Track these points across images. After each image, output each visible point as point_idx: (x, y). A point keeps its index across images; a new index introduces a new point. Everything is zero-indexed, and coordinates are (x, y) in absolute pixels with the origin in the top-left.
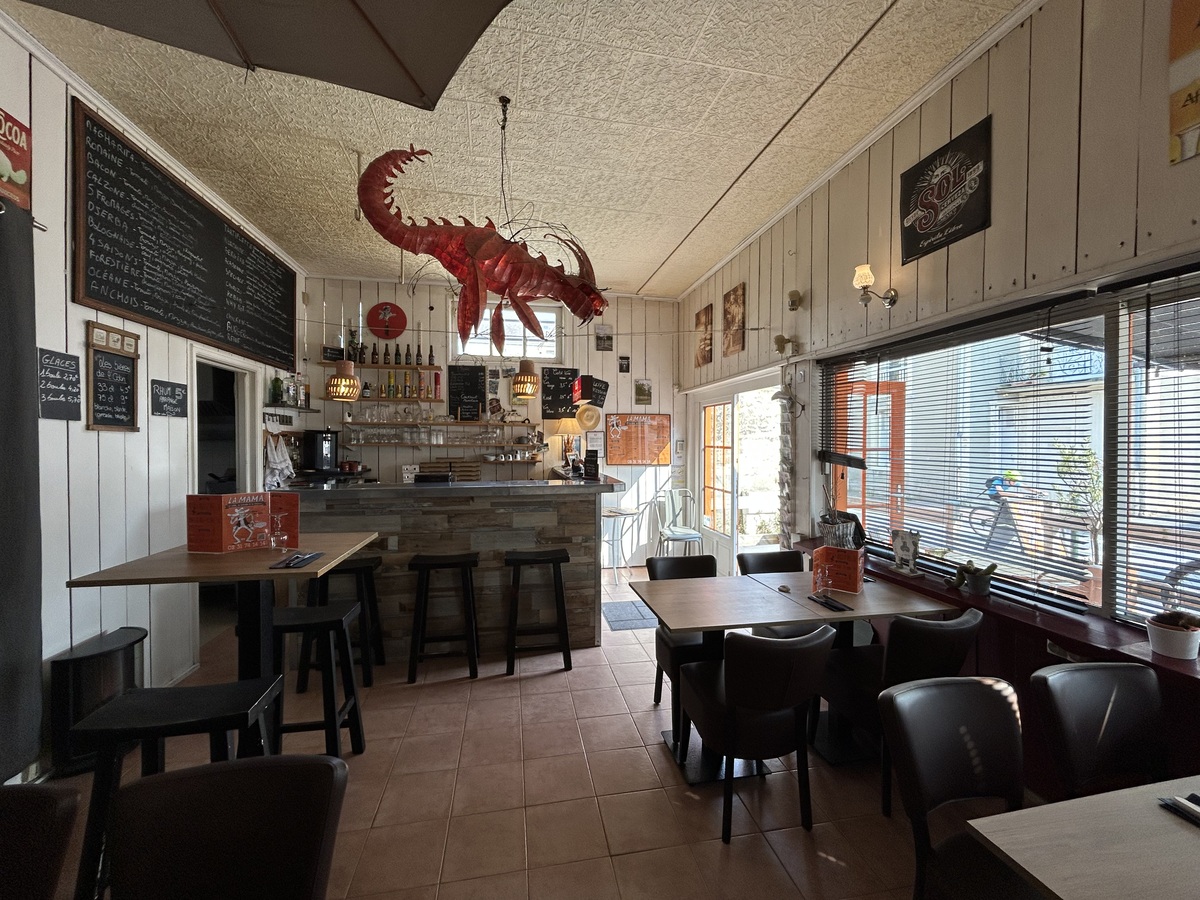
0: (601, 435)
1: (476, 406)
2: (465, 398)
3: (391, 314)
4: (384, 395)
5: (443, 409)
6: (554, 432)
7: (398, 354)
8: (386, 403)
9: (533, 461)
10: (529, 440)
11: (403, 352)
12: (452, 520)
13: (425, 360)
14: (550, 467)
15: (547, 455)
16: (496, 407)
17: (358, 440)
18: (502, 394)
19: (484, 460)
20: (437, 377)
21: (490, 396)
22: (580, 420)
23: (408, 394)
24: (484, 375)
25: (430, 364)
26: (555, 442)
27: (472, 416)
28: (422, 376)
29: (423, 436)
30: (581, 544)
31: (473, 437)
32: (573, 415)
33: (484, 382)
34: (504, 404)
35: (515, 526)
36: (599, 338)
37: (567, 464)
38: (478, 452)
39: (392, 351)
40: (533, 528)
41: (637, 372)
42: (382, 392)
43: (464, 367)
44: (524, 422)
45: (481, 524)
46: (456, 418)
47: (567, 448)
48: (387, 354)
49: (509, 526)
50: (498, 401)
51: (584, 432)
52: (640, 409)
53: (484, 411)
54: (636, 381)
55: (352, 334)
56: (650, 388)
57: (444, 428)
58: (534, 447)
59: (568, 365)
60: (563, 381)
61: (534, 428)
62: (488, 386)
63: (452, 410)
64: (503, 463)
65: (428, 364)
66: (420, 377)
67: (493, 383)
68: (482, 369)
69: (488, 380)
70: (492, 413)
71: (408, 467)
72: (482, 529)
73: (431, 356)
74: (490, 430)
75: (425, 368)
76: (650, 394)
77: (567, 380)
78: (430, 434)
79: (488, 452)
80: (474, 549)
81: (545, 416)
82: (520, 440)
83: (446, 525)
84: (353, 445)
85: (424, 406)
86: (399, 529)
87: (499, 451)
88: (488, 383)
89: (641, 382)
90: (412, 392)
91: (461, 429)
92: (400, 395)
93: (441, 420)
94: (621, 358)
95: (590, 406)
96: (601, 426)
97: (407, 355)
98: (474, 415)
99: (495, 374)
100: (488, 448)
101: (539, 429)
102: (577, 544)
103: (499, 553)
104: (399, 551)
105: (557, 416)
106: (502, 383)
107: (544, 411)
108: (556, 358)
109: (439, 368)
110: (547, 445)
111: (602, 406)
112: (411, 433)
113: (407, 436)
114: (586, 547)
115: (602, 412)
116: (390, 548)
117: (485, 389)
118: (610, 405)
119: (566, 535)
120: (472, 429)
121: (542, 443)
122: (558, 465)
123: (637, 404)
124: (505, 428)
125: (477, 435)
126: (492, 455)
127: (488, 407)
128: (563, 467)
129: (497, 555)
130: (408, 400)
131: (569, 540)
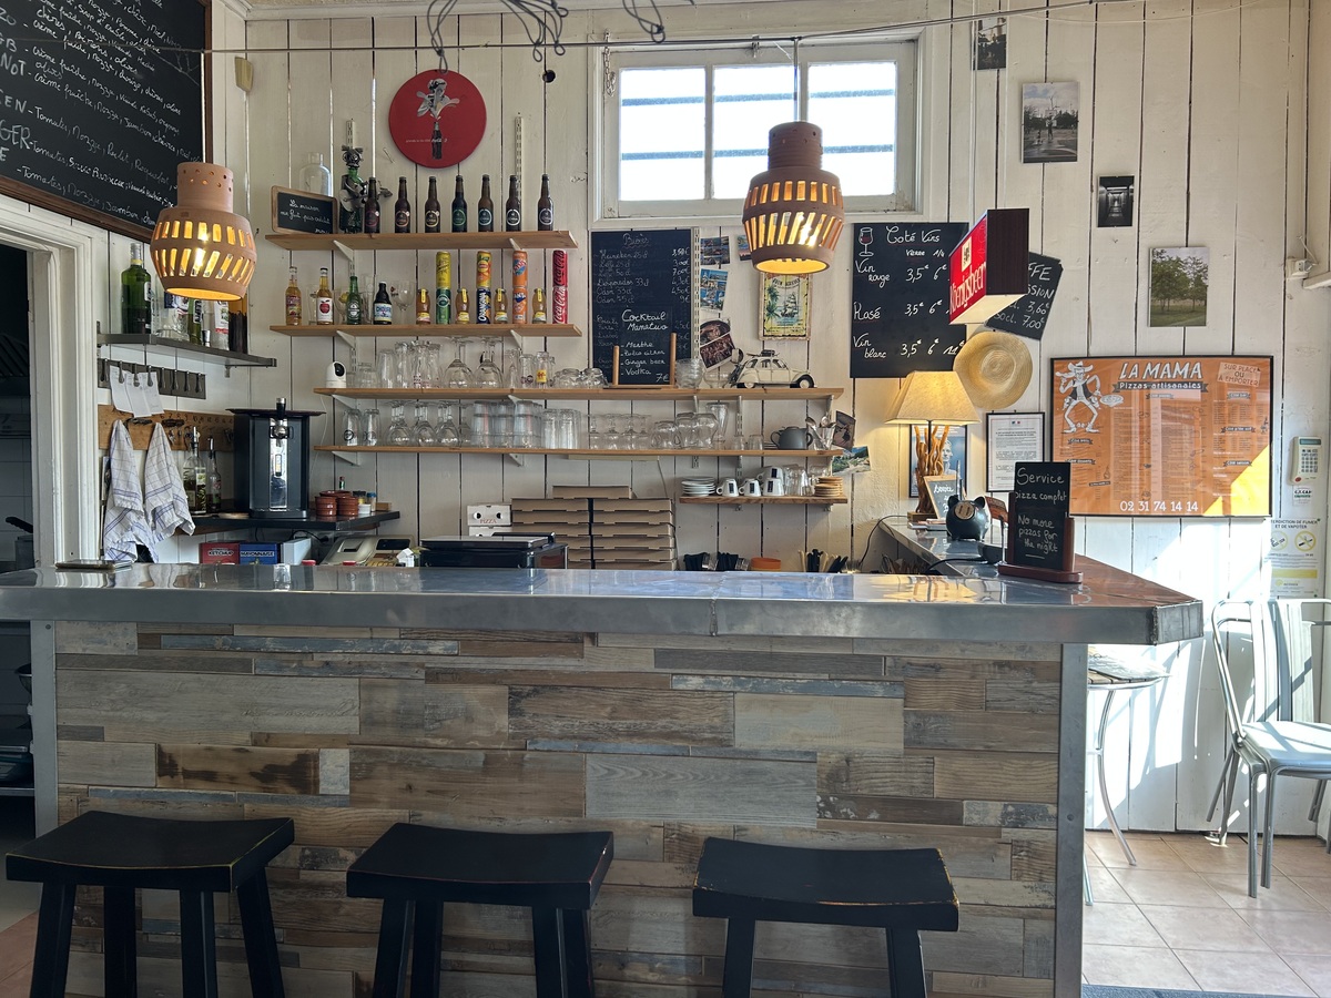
0: (1036, 423)
1: (661, 341)
2: (633, 321)
3: (448, 101)
4: (425, 317)
5: (577, 354)
6: (886, 415)
7: (459, 203)
8: (433, 340)
9: (820, 501)
10: (809, 439)
11: (472, 197)
12: (523, 704)
13: (528, 217)
14: (874, 516)
15: (865, 483)
16: (720, 347)
17: (363, 437)
18: (737, 309)
19: (684, 496)
20: (559, 263)
21: (702, 315)
22: (968, 377)
23: (484, 313)
24: (688, 257)
25: (541, 227)
26: (888, 444)
27: (652, 372)
28: (522, 261)
29: (522, 426)
30: (996, 831)
31: (654, 432)
32: (946, 364)
33: (688, 276)
34: (742, 337)
35: (742, 741)
36: (1031, 123)
37: (926, 509)
38: (669, 471)
39: (446, 196)
40: (810, 757)
41: (1157, 222)
42: (419, 310)
43: (633, 234)
44: (796, 385)
45: (620, 725)
46: (609, 376)
47: (924, 461)
48: (432, 204)
49: (721, 743)
50: (724, 327)
51: (979, 414)
52: (1169, 339)
53: (685, 355)
54: (1153, 252)
55: (351, 157)
56: (1202, 272)
57: (581, 406)
58: (823, 459)
59: (933, 213)
60: (918, 262)
61: (825, 402)
62: (696, 286)
63: (601, 357)
64: (734, 505)
65: (535, 227)
66: (515, 262)
67: (713, 276)
68: (682, 237)
69: (698, 268)
70: (709, 362)
71: (482, 510)
72: (627, 745)
73: (544, 204)
74: (701, 410)
75: (529, 241)
76: (1201, 292)
77: (929, 259)
78: (539, 422)
79: (696, 472)
80: (596, 814)
81: (860, 367)
82: (783, 439)
83: (503, 721)
84: (353, 450)
85: (530, 345)
86: (351, 724)
87: (725, 470)
88: (696, 277)
89: (1172, 254)
90: (495, 307)
91: (623, 407)
92: (465, 317)
93: (570, 383)
94: (1106, 181)
95: (1000, 334)
96: (1034, 395)
97: (481, 206)
98: (655, 369)
99: (717, 250)
100: (695, 459)
101: (838, 406)
102: (981, 830)
103: (685, 838)
104: (352, 801)
105: (893, 368)
106: (737, 274)
107: (856, 354)
108: (898, 194)
109: (564, 238)
110: (863, 453)
111: (1037, 335)
112: (493, 418)
113: (480, 425)
114: (1015, 846)
115: (1037, 352)
116: (324, 788)
117: (688, 295)
118: (1064, 330)
119: (939, 791)
120: (652, 408)
121: (849, 448)
122: (897, 513)
123: (1153, 324)
124: (744, 404)
125: (664, 423)
126: (702, 480)
127: (697, 346)
128: (914, 519)
129: (677, 842)
130: (486, 329)
131: (946, 812)
